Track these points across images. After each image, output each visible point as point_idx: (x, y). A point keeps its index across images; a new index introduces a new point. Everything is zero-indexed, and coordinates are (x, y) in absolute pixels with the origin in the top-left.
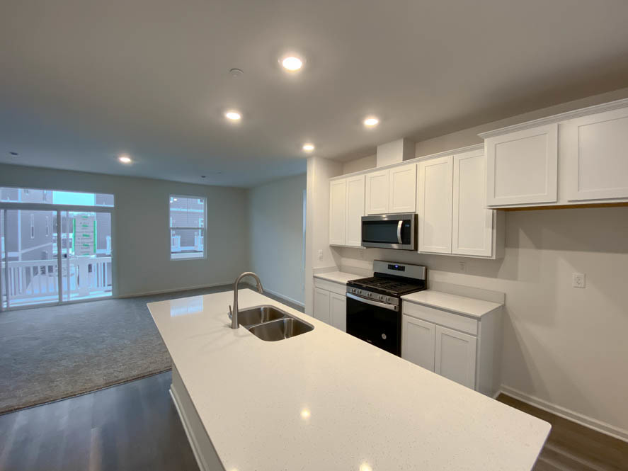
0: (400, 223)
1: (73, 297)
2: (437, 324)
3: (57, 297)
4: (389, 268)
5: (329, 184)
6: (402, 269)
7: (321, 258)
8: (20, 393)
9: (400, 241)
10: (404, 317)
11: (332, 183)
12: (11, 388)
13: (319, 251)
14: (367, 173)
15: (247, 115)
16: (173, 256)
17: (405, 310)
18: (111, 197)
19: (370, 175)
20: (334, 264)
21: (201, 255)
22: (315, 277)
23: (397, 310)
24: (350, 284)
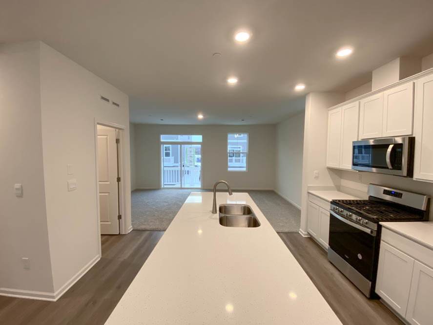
0: (391, 146)
1: (187, 186)
2: (416, 259)
3: (180, 185)
4: (384, 193)
5: (328, 113)
6: (399, 195)
7: (317, 178)
8: (151, 224)
9: (390, 167)
10: (382, 244)
11: (330, 112)
12: (149, 221)
13: (315, 171)
14: (360, 99)
15: (241, 79)
16: (229, 169)
17: (383, 237)
18: (201, 137)
19: (363, 101)
20: (332, 184)
21: (244, 169)
22: (309, 193)
23: (374, 234)
24: (334, 202)
